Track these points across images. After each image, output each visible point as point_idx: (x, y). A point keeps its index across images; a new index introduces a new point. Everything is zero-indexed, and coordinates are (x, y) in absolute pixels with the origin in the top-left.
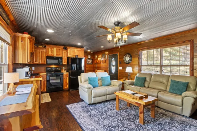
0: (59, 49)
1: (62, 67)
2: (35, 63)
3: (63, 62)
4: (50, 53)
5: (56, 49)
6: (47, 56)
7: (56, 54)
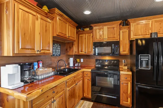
0: (113, 28)
1: (120, 60)
2: (80, 53)
3: (121, 50)
4: (98, 37)
5: (108, 28)
6: (94, 43)
7: (107, 38)
